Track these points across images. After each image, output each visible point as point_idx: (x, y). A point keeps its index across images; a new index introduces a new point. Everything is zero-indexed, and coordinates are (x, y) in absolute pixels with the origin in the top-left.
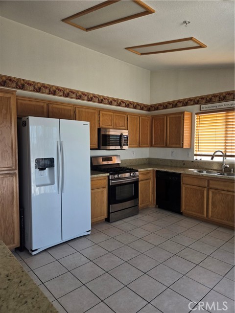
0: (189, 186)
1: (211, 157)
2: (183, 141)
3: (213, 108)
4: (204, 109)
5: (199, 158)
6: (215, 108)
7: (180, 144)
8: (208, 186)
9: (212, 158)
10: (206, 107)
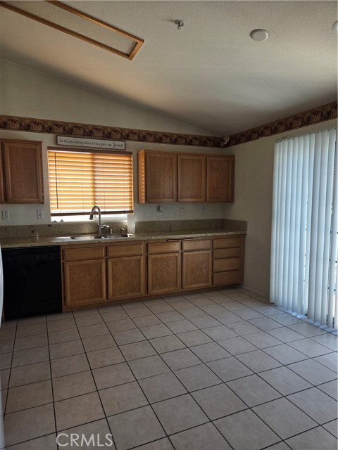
0: (77, 263)
1: (89, 216)
2: (43, 192)
3: (76, 145)
4: (61, 143)
5: (57, 219)
6: (80, 145)
7: (38, 197)
8: (106, 255)
9: (91, 218)
10: (65, 141)
